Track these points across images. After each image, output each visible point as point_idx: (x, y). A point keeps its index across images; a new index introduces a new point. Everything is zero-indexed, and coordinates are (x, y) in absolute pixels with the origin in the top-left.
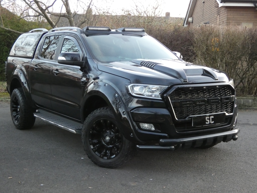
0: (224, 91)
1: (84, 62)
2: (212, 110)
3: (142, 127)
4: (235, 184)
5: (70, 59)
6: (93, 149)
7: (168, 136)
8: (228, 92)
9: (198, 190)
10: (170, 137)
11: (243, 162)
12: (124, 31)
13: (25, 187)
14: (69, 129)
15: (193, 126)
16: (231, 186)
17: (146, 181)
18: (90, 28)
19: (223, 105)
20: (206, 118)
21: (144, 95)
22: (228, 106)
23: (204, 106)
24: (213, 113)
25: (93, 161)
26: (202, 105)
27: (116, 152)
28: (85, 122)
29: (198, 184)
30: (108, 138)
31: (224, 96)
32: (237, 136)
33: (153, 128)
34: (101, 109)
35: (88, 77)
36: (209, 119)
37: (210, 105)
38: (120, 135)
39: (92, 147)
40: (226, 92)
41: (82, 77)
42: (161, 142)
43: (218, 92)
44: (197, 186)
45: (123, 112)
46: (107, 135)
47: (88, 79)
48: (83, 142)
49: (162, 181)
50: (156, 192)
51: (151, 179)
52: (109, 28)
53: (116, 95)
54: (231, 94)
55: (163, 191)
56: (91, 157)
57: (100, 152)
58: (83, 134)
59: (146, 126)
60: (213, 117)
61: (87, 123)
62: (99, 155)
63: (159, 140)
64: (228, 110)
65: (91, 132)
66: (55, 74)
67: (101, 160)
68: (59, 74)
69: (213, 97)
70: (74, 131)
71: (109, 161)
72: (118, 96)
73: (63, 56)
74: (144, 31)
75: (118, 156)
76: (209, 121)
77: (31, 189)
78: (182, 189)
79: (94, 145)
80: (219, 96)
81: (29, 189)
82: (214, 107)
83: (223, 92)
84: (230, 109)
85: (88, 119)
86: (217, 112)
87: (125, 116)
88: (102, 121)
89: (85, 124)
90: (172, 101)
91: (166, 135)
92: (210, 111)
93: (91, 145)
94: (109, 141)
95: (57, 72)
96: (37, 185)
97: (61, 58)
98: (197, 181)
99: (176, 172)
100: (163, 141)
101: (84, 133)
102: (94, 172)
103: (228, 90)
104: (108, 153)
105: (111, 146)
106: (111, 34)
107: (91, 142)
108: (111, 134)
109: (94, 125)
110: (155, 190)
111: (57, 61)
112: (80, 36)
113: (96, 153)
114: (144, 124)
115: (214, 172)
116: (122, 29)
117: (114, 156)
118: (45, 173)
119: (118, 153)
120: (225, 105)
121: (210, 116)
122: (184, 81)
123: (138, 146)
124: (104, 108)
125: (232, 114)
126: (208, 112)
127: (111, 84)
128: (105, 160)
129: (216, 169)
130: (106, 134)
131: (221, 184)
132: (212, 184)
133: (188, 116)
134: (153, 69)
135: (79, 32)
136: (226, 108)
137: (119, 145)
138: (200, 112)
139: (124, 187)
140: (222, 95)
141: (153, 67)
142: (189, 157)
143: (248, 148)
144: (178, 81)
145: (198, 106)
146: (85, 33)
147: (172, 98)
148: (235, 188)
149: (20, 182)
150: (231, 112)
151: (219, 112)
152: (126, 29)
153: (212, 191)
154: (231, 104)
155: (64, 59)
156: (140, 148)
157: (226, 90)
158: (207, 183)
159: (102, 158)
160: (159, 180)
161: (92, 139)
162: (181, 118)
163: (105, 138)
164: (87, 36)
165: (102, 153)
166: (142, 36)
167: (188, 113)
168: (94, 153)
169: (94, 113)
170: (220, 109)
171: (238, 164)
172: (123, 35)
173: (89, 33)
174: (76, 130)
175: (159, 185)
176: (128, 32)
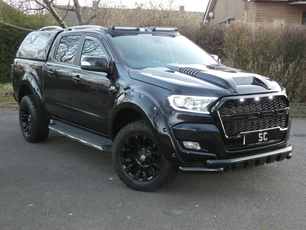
0: (277, 102)
1: (111, 68)
2: (265, 125)
3: (185, 146)
4: (296, 212)
5: (95, 65)
6: (125, 170)
7: (216, 157)
8: (282, 104)
9: (256, 219)
10: (219, 158)
11: (296, 183)
12: (154, 30)
13: (51, 217)
14: (94, 145)
15: (244, 144)
16: (293, 214)
17: (192, 208)
18: (116, 28)
19: (277, 119)
20: (260, 134)
21: (187, 109)
22: (282, 120)
23: (257, 120)
24: (266, 128)
25: (125, 184)
26: (254, 119)
27: (154, 174)
28: (116, 138)
29: (253, 212)
30: (143, 157)
31: (278, 108)
32: (291, 154)
33: (199, 147)
34: (135, 124)
35: (117, 86)
36: (262, 136)
37: (263, 119)
38: (158, 154)
39: (125, 168)
40: (280, 103)
41: (110, 86)
42: (208, 163)
43: (272, 104)
44: (253, 215)
45: (164, 129)
46: (142, 154)
47: (118, 88)
48: (114, 161)
49: (210, 207)
50: (207, 222)
51: (197, 206)
52: (137, 27)
53: (155, 108)
54: (285, 106)
55: (215, 221)
56: (123, 178)
57: (134, 173)
58: (113, 152)
59: (189, 144)
60: (266, 133)
61: (119, 139)
62: (133, 177)
63: (206, 161)
64: (283, 125)
65: (123, 150)
66: (75, 81)
67: (135, 182)
68: (80, 81)
69: (267, 110)
70: (100, 148)
71: (145, 183)
72: (157, 110)
73: (87, 61)
74: (176, 30)
75: (157, 178)
76: (262, 138)
77: (59, 221)
78: (236, 218)
79: (127, 164)
80: (273, 108)
81: (56, 219)
82: (267, 121)
83: (277, 104)
84: (284, 123)
85: (120, 134)
86: (270, 127)
87: (166, 133)
88: (136, 137)
89: (116, 141)
90: (222, 116)
91: (214, 155)
92: (263, 127)
93: (123, 164)
94: (145, 160)
95: (78, 79)
96: (65, 215)
97: (85, 63)
98: (251, 208)
99: (223, 195)
100: (211, 162)
101: (115, 150)
102: (128, 196)
103: (282, 102)
104: (143, 174)
105: (147, 166)
106: (139, 35)
107: (123, 162)
108: (146, 152)
109: (127, 142)
110: (205, 219)
111: (80, 67)
112: (105, 36)
113: (130, 174)
114: (187, 142)
115: (267, 195)
116: (152, 28)
117: (152, 177)
118: (71, 198)
119: (156, 175)
120: (279, 118)
121: (263, 132)
122: (235, 92)
123: (180, 168)
124: (139, 122)
125: (286, 129)
126: (261, 127)
127: (147, 95)
128: (140, 182)
129: (269, 192)
130: (141, 152)
131: (279, 212)
132: (269, 212)
133: (239, 132)
134: (195, 76)
135: (104, 32)
136: (280, 122)
137: (157, 165)
138: (252, 127)
139: (168, 216)
140: (276, 108)
141: (195, 74)
142: (233, 177)
143: (297, 165)
144: (228, 92)
145: (251, 121)
146: (111, 34)
147: (221, 112)
148: (297, 217)
149: (43, 211)
150: (285, 127)
151: (272, 127)
152: (157, 29)
153: (272, 221)
154: (286, 118)
155: (88, 64)
156: (183, 170)
157: (280, 101)
158: (263, 210)
159: (137, 180)
160: (206, 207)
161: (125, 158)
162: (231, 135)
163: (140, 156)
164: (113, 36)
165: (136, 174)
166: (174, 36)
167: (239, 129)
168: (127, 174)
169: (126, 128)
170: (274, 124)
171: (292, 186)
172: (153, 35)
173: (115, 33)
174: (103, 146)
175: (208, 213)
176: (159, 32)
